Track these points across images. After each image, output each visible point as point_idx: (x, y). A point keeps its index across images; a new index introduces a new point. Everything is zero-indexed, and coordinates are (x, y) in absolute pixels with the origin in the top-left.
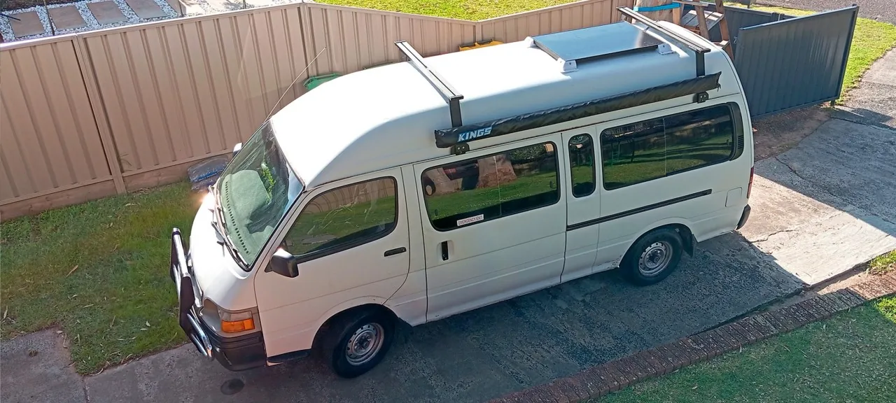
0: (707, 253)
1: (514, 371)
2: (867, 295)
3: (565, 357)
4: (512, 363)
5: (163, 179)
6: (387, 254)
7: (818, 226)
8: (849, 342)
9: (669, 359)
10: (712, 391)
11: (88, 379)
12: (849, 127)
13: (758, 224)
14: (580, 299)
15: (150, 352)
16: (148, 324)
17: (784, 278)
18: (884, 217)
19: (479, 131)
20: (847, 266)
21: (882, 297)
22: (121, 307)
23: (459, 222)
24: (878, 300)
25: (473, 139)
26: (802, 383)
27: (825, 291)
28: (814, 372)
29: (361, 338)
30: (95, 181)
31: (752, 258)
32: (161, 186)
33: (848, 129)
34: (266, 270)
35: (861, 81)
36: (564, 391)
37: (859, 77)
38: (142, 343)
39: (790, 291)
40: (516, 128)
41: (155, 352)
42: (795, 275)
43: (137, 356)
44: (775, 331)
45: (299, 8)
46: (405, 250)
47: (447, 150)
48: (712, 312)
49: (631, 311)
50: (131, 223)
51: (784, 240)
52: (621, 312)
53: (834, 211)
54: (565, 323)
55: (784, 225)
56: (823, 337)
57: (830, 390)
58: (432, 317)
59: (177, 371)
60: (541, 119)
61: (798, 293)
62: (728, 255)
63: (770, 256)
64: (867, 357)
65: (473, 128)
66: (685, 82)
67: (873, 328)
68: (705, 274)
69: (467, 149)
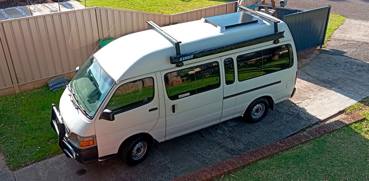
0: (278, 109)
1: (204, 160)
2: (346, 122)
3: (224, 153)
4: (202, 156)
5: (36, 86)
6: (150, 110)
7: (322, 96)
8: (342, 141)
9: (271, 150)
10: (290, 162)
11: (15, 172)
12: (328, 56)
13: (297, 96)
14: (227, 129)
15: (42, 159)
16: (39, 147)
17: (310, 118)
18: (348, 92)
19: (188, 57)
20: (336, 112)
21: (353, 123)
22: (26, 141)
23: (180, 96)
24: (351, 124)
25: (186, 60)
26: (326, 158)
27: (328, 122)
28: (330, 153)
29: (138, 148)
30: (6, 88)
31: (297, 110)
32: (35, 89)
33: (328, 57)
34: (100, 119)
35: (331, 38)
36: (230, 165)
37: (330, 36)
38: (38, 156)
39: (314, 123)
40: (203, 55)
41: (44, 159)
42: (315, 116)
43: (36, 161)
44: (312, 138)
45: (95, 9)
46: (158, 109)
47: (174, 65)
48: (283, 132)
49: (249, 133)
50: (24, 105)
51: (309, 102)
52: (246, 134)
53: (327, 90)
54: (222, 139)
55: (308, 96)
56: (331, 139)
57: (338, 160)
58: (167, 138)
59: (55, 167)
60: (213, 51)
61: (317, 123)
62: (286, 109)
63: (304, 109)
64: (350, 147)
65: (186, 55)
66: (270, 35)
67: (351, 135)
68: (278, 117)
69: (183, 65)
